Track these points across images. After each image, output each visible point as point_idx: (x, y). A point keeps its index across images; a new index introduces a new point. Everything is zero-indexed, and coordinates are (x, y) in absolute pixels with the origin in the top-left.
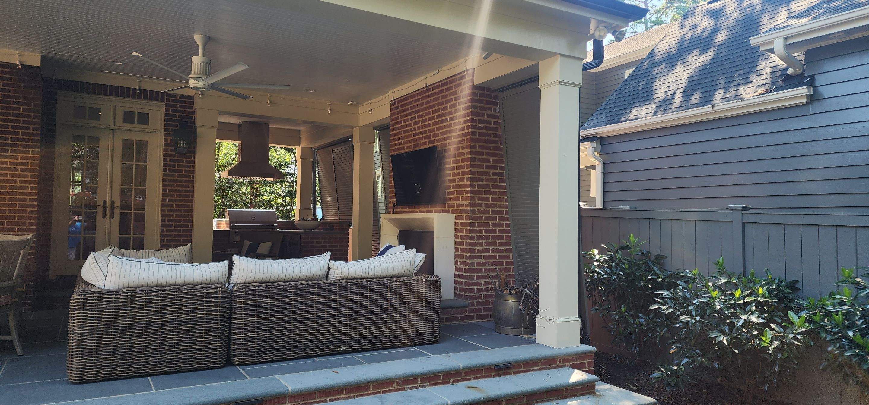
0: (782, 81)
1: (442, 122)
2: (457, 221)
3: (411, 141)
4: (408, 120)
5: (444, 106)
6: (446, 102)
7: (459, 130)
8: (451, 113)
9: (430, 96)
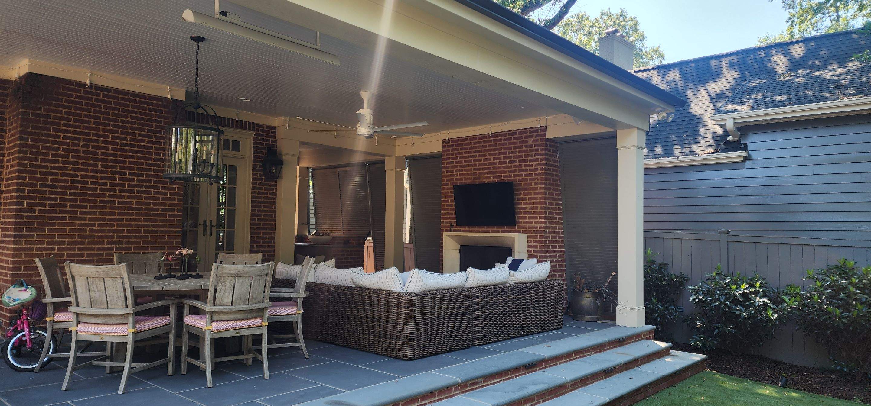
0: (724, 144)
1: (510, 162)
2: (530, 239)
3: (470, 174)
4: (466, 157)
5: (513, 150)
6: (515, 148)
7: (531, 170)
8: (521, 156)
9: (494, 141)
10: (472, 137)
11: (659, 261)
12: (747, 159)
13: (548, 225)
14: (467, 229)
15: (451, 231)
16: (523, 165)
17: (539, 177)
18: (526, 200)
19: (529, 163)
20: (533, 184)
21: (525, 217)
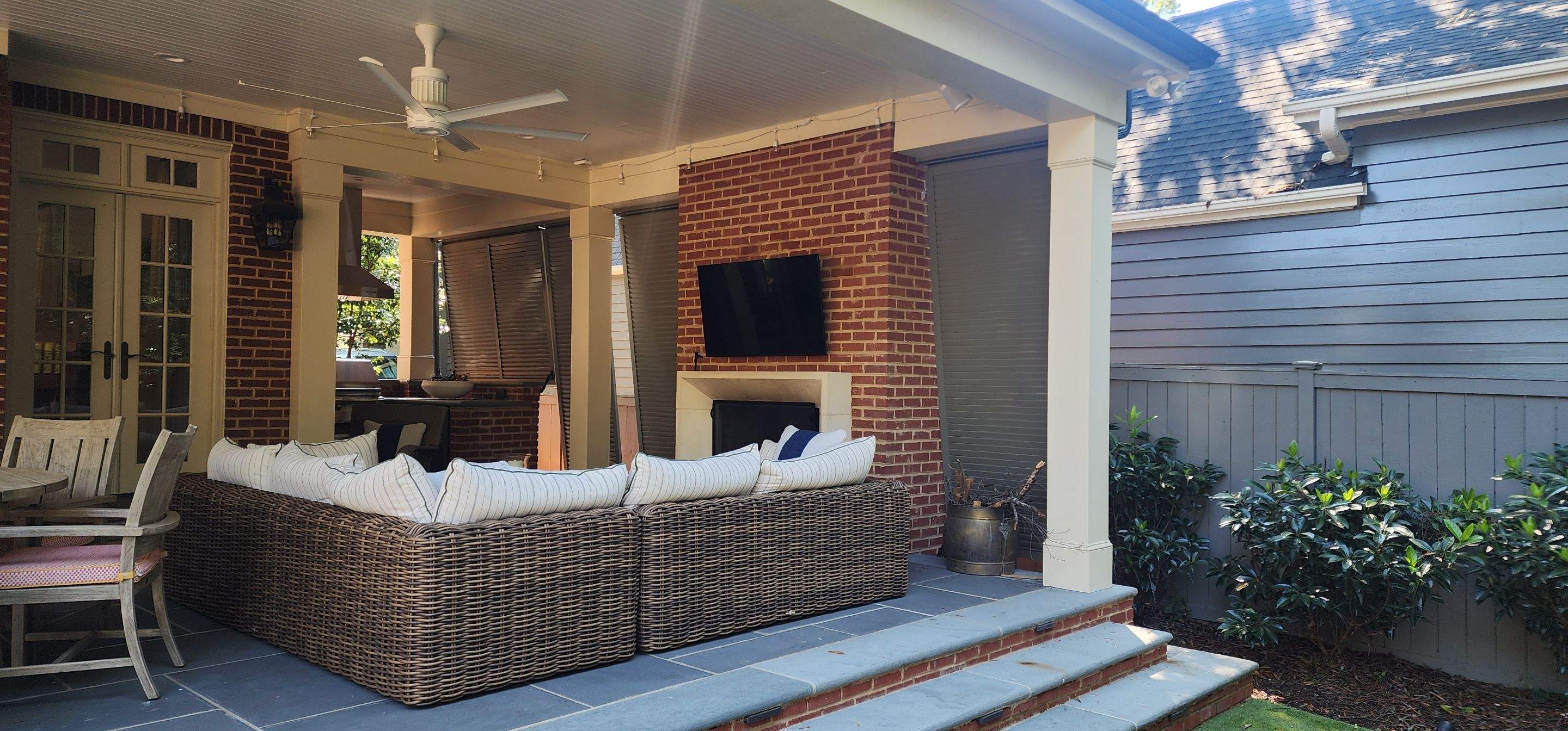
0: (1314, 171)
1: (817, 211)
2: (856, 385)
3: (736, 241)
4: (726, 203)
5: (822, 182)
6: (827, 177)
7: (860, 227)
8: (838, 196)
9: (784, 163)
10: (738, 156)
11: (1157, 434)
12: (1365, 201)
13: (896, 352)
14: (729, 364)
15: (696, 369)
16: (844, 217)
17: (877, 243)
18: (850, 296)
19: (856, 211)
20: (864, 259)
21: (847, 337)
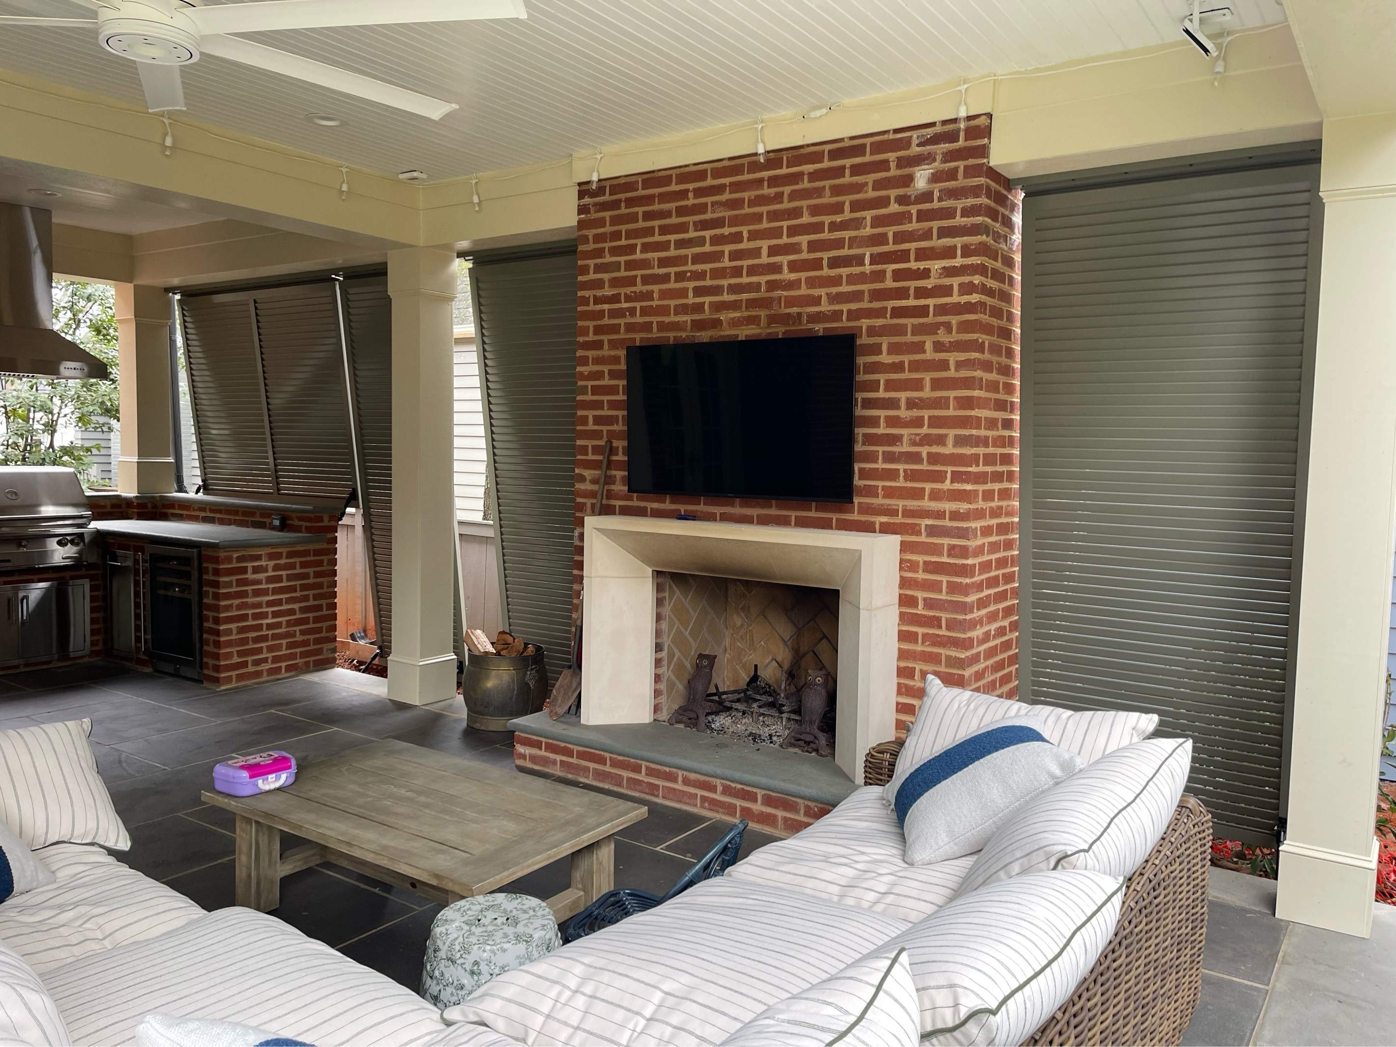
1: (834, 263)
4: (665, 246)
5: (847, 215)
6: (856, 206)
7: (921, 293)
8: (881, 239)
9: (774, 181)
10: (687, 169)
16: (889, 275)
17: (954, 320)
18: (898, 408)
19: (913, 265)
20: (929, 346)
21: (892, 475)
